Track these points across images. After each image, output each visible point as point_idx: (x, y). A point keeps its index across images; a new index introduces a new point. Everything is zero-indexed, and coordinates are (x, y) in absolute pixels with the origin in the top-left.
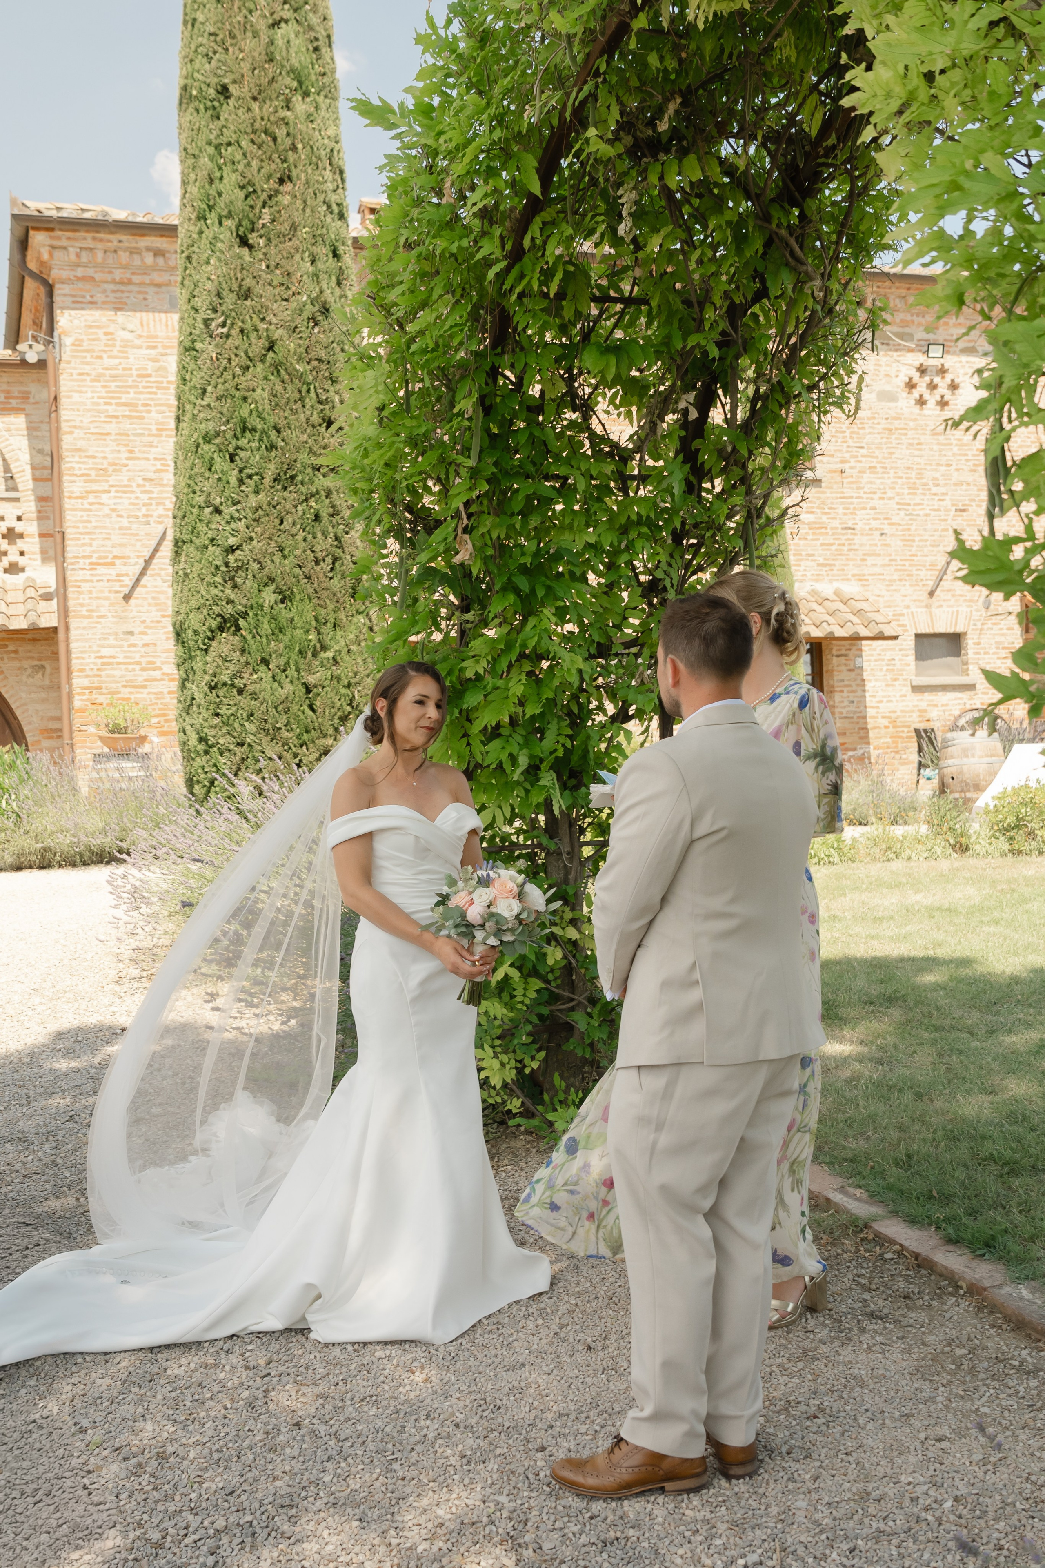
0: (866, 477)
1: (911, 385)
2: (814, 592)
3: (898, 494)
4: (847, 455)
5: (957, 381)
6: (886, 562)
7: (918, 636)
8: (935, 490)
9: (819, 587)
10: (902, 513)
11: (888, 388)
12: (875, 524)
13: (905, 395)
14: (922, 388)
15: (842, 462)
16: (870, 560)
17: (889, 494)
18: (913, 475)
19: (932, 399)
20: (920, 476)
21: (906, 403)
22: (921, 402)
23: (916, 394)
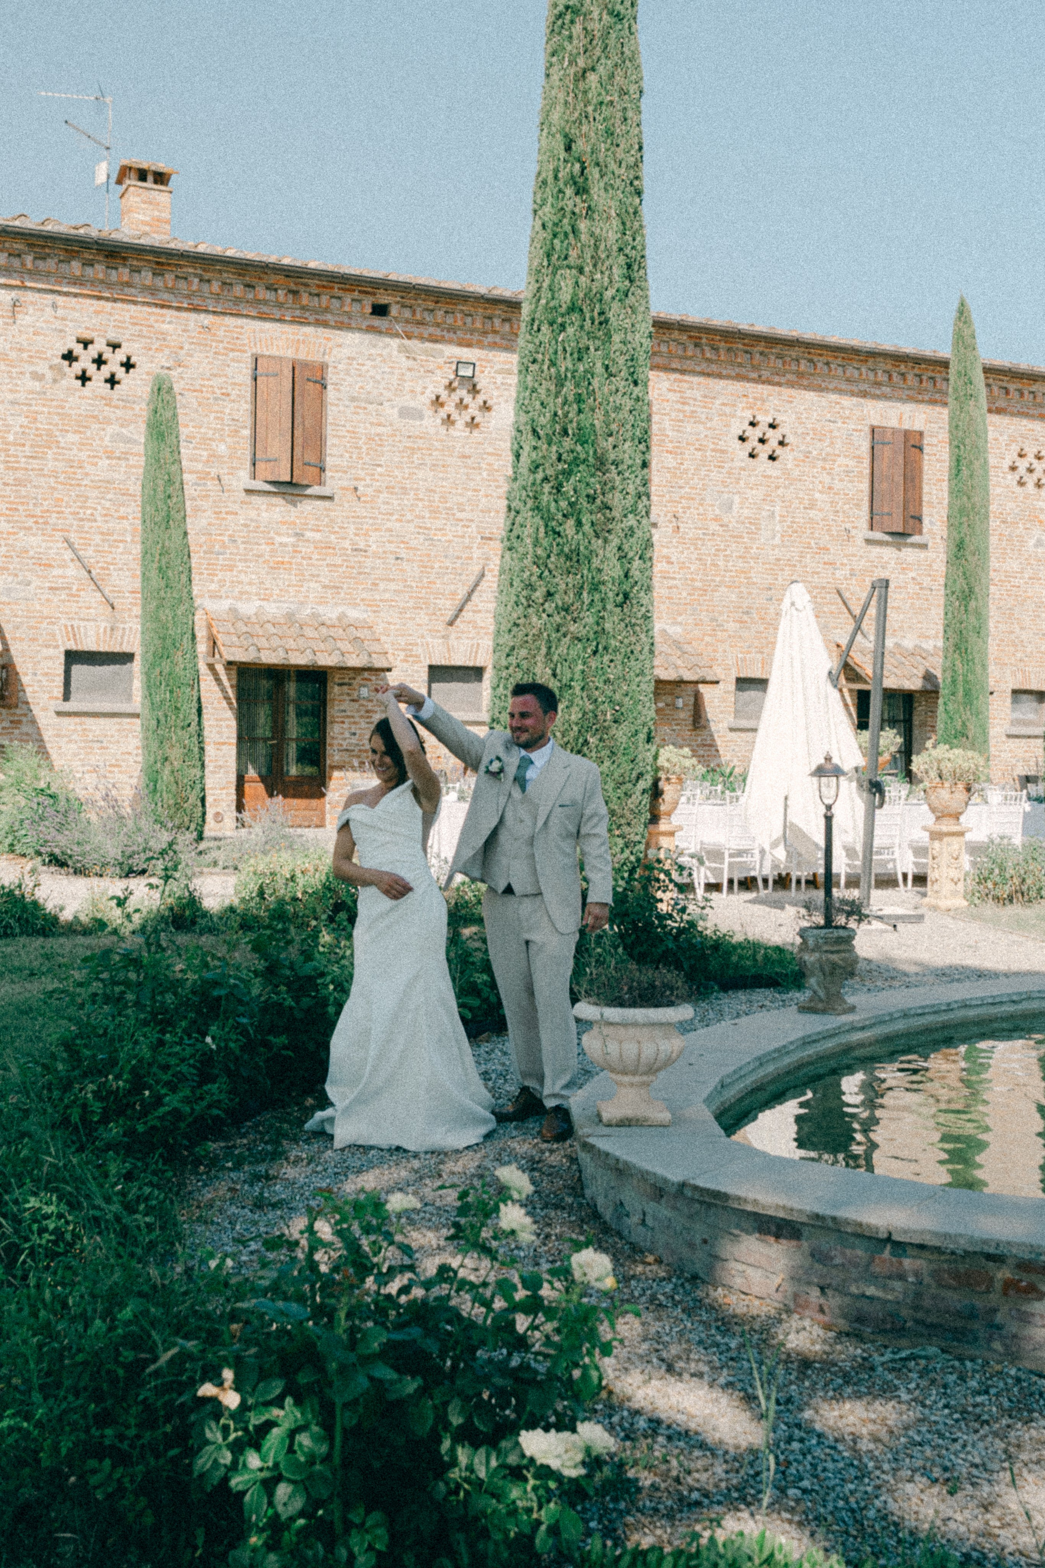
0: (384, 496)
1: (437, 402)
2: (314, 615)
3: (417, 517)
4: (362, 474)
5: (489, 403)
6: (400, 587)
7: (431, 668)
8: (459, 515)
9: (321, 609)
10: (422, 537)
11: (412, 404)
12: (391, 547)
13: (430, 413)
14: (450, 408)
15: (356, 479)
16: (382, 586)
17: (409, 517)
18: (437, 497)
19: (461, 420)
20: (444, 499)
21: (431, 422)
22: (449, 420)
23: (443, 413)
